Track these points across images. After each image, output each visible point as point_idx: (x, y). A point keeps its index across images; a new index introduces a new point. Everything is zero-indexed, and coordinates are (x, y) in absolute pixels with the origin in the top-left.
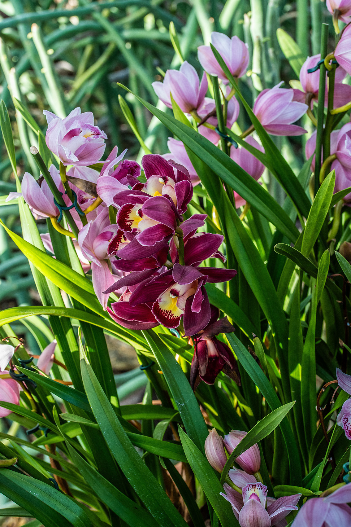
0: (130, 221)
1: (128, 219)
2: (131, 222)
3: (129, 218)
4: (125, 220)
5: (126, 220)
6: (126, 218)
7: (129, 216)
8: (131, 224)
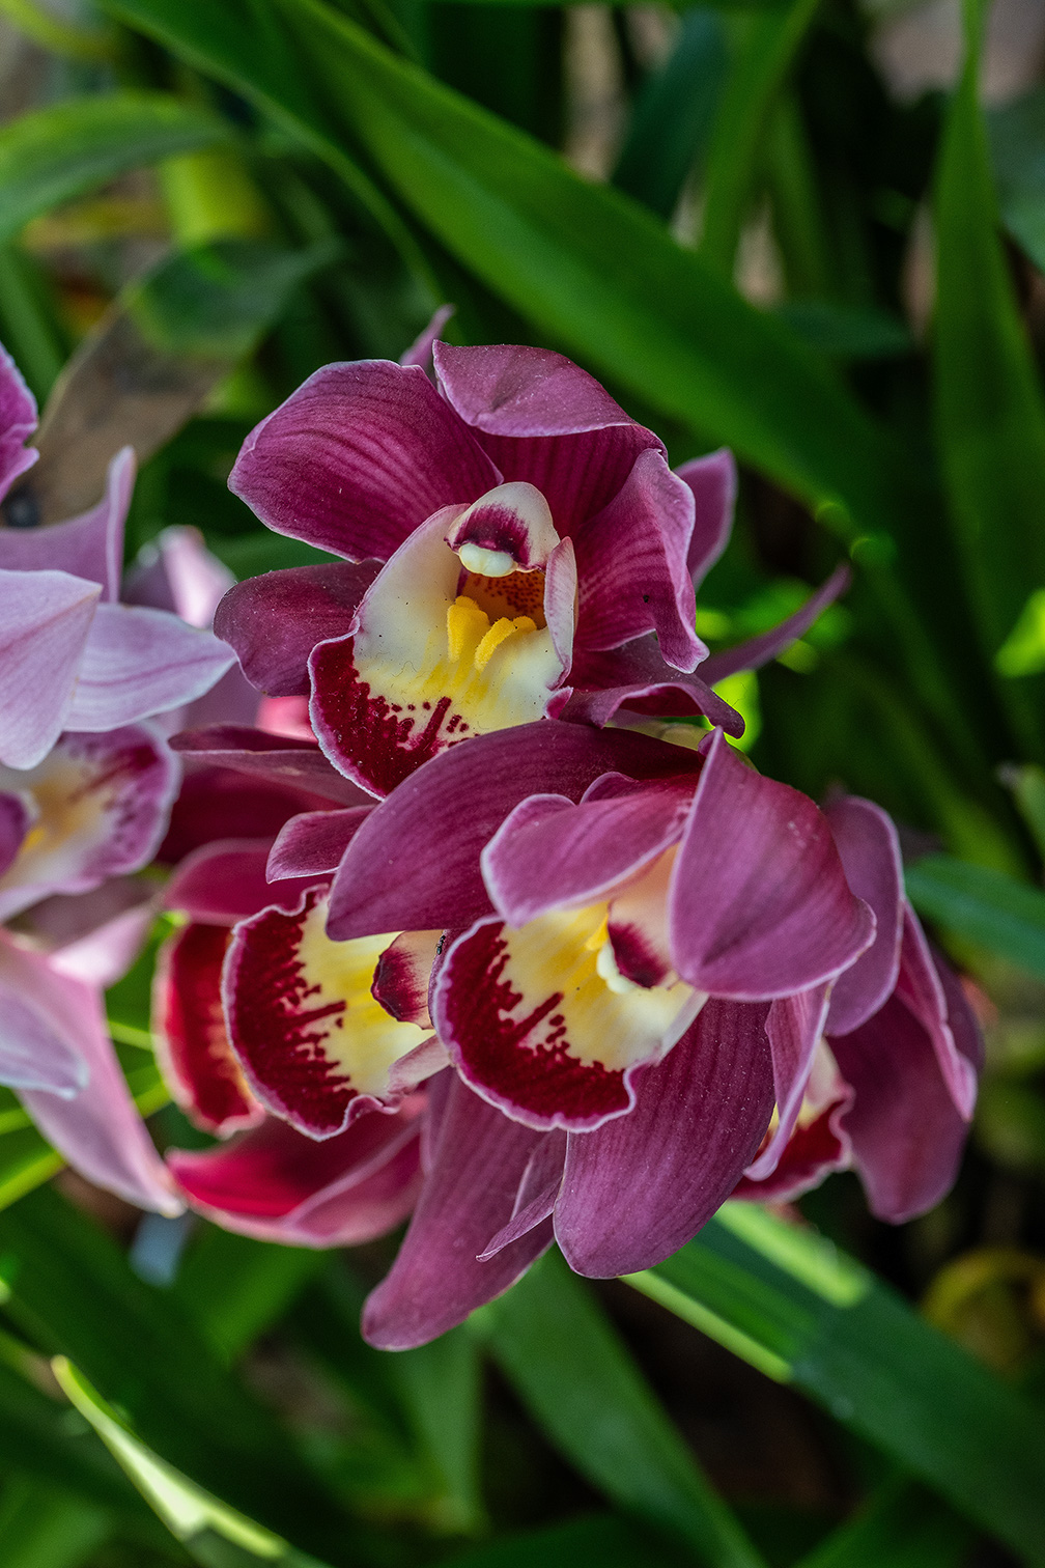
0: (539, 1013)
1: (520, 1013)
2: (552, 1014)
3: (519, 997)
4: (503, 1031)
5: (509, 1022)
6: (503, 1015)
7: (508, 984)
8: (562, 1031)
